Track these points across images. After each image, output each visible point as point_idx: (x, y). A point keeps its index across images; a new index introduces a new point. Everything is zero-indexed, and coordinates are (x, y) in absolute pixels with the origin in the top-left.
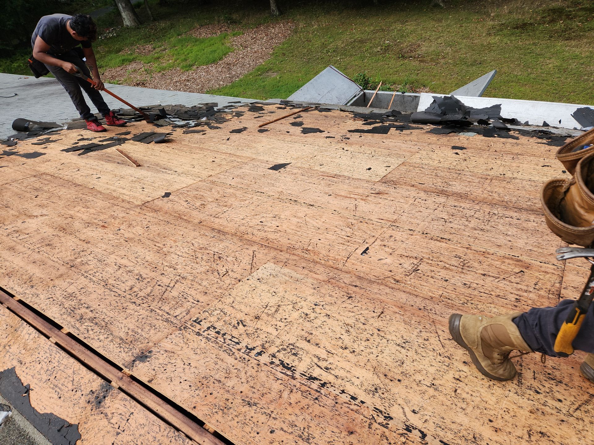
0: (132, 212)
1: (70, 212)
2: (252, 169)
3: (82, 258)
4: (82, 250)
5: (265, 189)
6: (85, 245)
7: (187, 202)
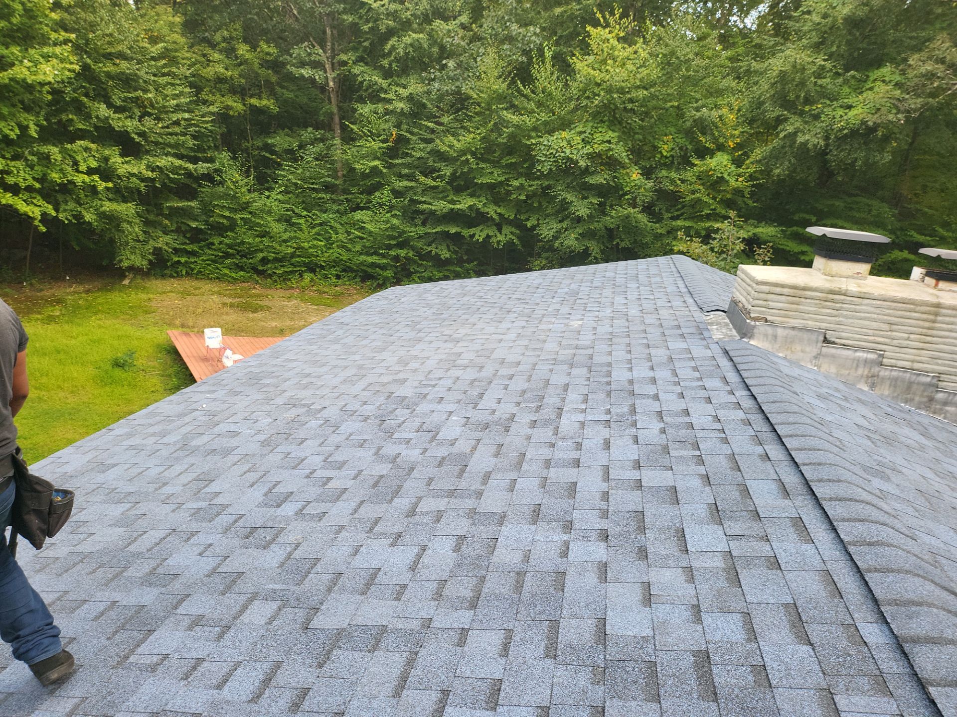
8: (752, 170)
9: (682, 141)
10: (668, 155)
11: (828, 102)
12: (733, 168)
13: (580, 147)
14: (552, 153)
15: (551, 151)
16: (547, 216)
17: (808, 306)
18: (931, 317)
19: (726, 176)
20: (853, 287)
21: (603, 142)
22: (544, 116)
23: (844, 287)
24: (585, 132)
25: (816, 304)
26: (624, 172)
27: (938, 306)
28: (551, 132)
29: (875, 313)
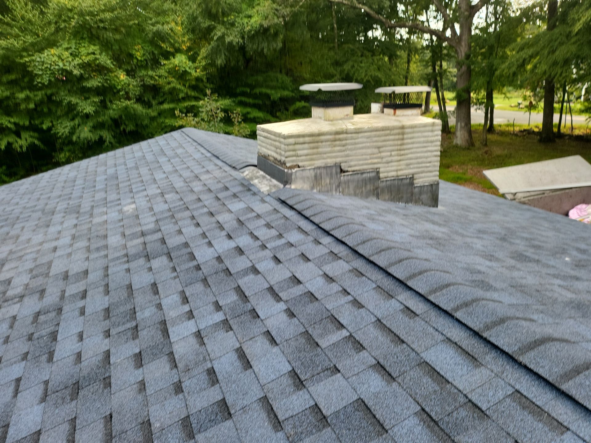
8: (203, 63)
9: (149, 48)
10: (142, 59)
11: (237, 15)
12: (191, 63)
13: (70, 59)
14: (47, 67)
15: (46, 66)
16: (59, 117)
17: (325, 148)
18: (401, 137)
19: (187, 69)
20: (349, 125)
21: (88, 54)
22: (30, 39)
23: (344, 127)
24: (71, 48)
25: (329, 145)
26: (113, 75)
27: (403, 127)
28: (41, 50)
29: (368, 142)
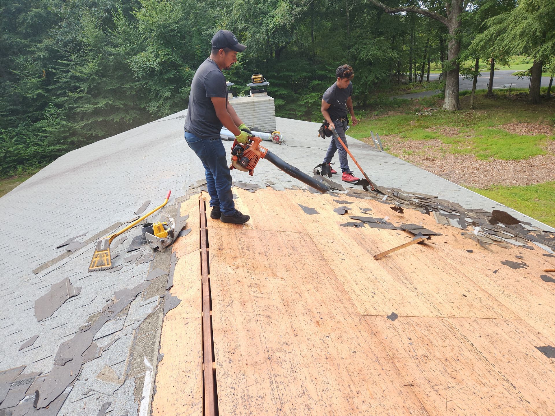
0: (349, 320)
1: (303, 288)
2: (511, 334)
3: (281, 353)
4: (287, 342)
5: (519, 383)
6: (292, 337)
7: (410, 341)
15: (139, 65)
16: (150, 100)
22: (129, 46)
26: (181, 68)
